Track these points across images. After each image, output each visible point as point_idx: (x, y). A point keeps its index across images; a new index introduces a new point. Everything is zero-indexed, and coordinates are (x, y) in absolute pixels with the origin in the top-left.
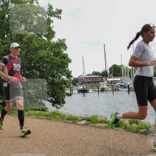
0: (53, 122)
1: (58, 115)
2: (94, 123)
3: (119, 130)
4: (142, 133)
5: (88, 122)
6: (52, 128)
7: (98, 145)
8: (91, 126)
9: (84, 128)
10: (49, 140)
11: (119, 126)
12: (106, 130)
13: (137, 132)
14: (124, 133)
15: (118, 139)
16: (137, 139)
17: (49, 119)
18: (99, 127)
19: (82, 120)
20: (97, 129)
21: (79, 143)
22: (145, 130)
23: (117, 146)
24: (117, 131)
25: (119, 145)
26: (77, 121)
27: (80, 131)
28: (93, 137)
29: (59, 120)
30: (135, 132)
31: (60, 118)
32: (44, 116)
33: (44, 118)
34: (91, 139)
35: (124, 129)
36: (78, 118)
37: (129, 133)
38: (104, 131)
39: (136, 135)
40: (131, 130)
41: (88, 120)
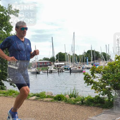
0: (9, 98)
1: (14, 93)
2: (42, 98)
3: (61, 103)
4: (78, 104)
5: (37, 98)
6: (8, 104)
7: (44, 116)
8: (40, 101)
9: (34, 102)
10: (5, 114)
11: (61, 100)
12: (51, 103)
13: (74, 104)
14: (65, 105)
15: (60, 110)
16: (74, 109)
17: (6, 96)
18: (46, 101)
19: (33, 96)
20: (44, 102)
21: (29, 115)
22: (80, 102)
23: (59, 115)
24: (59, 104)
25: (60, 114)
26: (29, 97)
27: (31, 105)
28: (40, 109)
29: (14, 96)
30: (73, 104)
31: (15, 95)
32: (2, 94)
33: (2, 96)
34: (39, 111)
35: (65, 102)
36: (30, 95)
37: (68, 105)
38: (49, 104)
39: (73, 106)
40: (70, 102)
41: (38, 96)
